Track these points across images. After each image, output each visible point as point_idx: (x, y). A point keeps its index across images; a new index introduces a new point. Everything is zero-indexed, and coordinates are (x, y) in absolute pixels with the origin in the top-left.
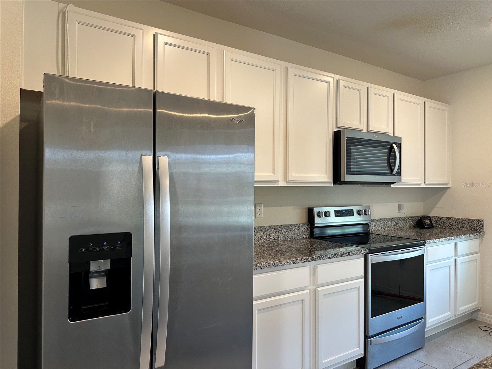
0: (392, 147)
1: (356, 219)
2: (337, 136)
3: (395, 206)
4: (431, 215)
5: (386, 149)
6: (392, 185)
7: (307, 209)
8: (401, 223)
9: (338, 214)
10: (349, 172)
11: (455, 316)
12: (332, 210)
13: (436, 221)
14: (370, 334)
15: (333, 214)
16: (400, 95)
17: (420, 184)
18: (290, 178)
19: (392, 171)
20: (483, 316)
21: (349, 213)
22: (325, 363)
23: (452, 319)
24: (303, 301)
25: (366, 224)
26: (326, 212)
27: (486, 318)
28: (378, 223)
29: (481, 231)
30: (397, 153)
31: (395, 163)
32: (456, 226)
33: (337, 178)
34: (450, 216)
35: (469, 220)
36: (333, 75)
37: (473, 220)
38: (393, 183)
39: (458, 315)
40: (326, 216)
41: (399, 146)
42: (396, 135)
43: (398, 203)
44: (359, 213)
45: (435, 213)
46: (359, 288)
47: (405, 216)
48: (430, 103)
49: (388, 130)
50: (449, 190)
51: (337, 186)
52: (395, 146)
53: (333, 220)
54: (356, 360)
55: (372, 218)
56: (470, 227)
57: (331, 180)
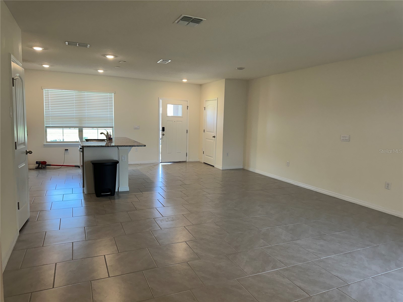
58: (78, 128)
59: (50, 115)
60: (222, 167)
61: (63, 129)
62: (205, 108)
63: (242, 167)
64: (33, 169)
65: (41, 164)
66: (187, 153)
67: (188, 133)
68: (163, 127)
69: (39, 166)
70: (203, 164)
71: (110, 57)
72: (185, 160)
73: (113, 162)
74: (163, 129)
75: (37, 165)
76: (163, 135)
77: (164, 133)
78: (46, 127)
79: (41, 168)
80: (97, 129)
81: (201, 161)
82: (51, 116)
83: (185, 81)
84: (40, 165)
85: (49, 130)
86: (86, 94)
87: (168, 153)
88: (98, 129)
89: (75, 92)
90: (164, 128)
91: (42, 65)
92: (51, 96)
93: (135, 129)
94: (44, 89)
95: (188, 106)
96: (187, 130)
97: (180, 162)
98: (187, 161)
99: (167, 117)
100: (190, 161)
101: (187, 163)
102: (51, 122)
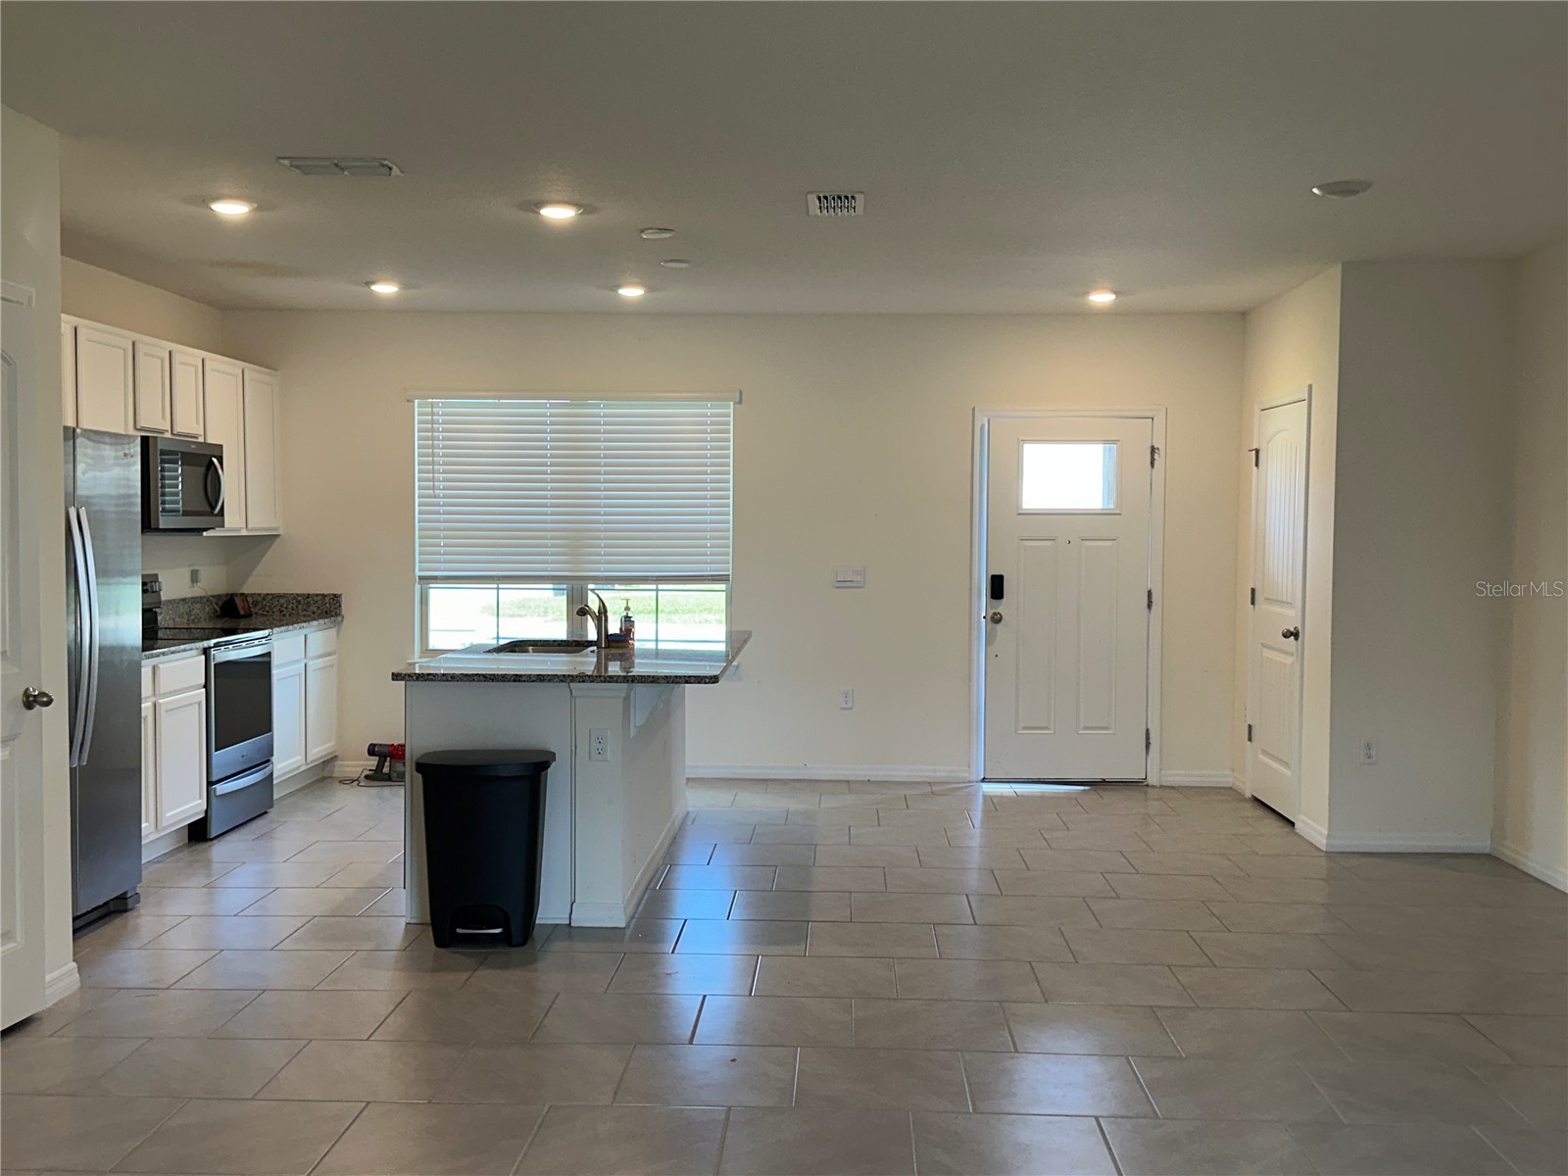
0: (211, 464)
2: (145, 445)
3: (185, 573)
4: (245, 590)
5: (202, 467)
6: (205, 534)
8: (197, 609)
10: (163, 511)
11: (307, 764)
13: (255, 603)
14: (213, 778)
16: (215, 361)
17: (239, 530)
19: (213, 507)
20: (344, 766)
22: (170, 817)
23: (302, 769)
24: (146, 719)
27: (348, 769)
29: (337, 615)
30: (221, 474)
31: (218, 492)
32: (293, 609)
33: (147, 522)
34: (281, 591)
35: (317, 595)
36: (128, 334)
37: (324, 596)
38: (206, 530)
39: (312, 762)
41: (221, 458)
42: (210, 441)
43: (191, 568)
45: (253, 586)
47: (203, 594)
48: (251, 371)
49: (198, 429)
50: (278, 541)
52: (215, 460)
54: (189, 825)
55: (161, 599)
56: (318, 608)
58: (565, 586)
59: (438, 521)
60: (1326, 832)
61: (498, 589)
62: (1257, 451)
63: (1481, 843)
64: (353, 781)
65: (388, 759)
66: (1147, 731)
67: (1153, 607)
68: (993, 577)
69: (380, 765)
70: (1249, 805)
71: (558, 214)
72: (1139, 775)
73: (527, 764)
74: (997, 587)
75: (373, 762)
76: (996, 619)
77: (1003, 607)
78: (421, 578)
79: (388, 778)
80: (654, 587)
81: (1239, 785)
82: (444, 526)
83: (1102, 298)
84: (385, 761)
85: (438, 595)
86: (602, 412)
87: (1024, 728)
88: (657, 590)
89: (552, 406)
90: (1001, 577)
91: (369, 284)
92: (444, 431)
93: (838, 587)
94: (416, 401)
95: (1156, 446)
96: (1150, 593)
97: (1104, 782)
98: (1152, 780)
99: (1019, 514)
100: (1163, 779)
101: (1150, 790)
102: (442, 558)
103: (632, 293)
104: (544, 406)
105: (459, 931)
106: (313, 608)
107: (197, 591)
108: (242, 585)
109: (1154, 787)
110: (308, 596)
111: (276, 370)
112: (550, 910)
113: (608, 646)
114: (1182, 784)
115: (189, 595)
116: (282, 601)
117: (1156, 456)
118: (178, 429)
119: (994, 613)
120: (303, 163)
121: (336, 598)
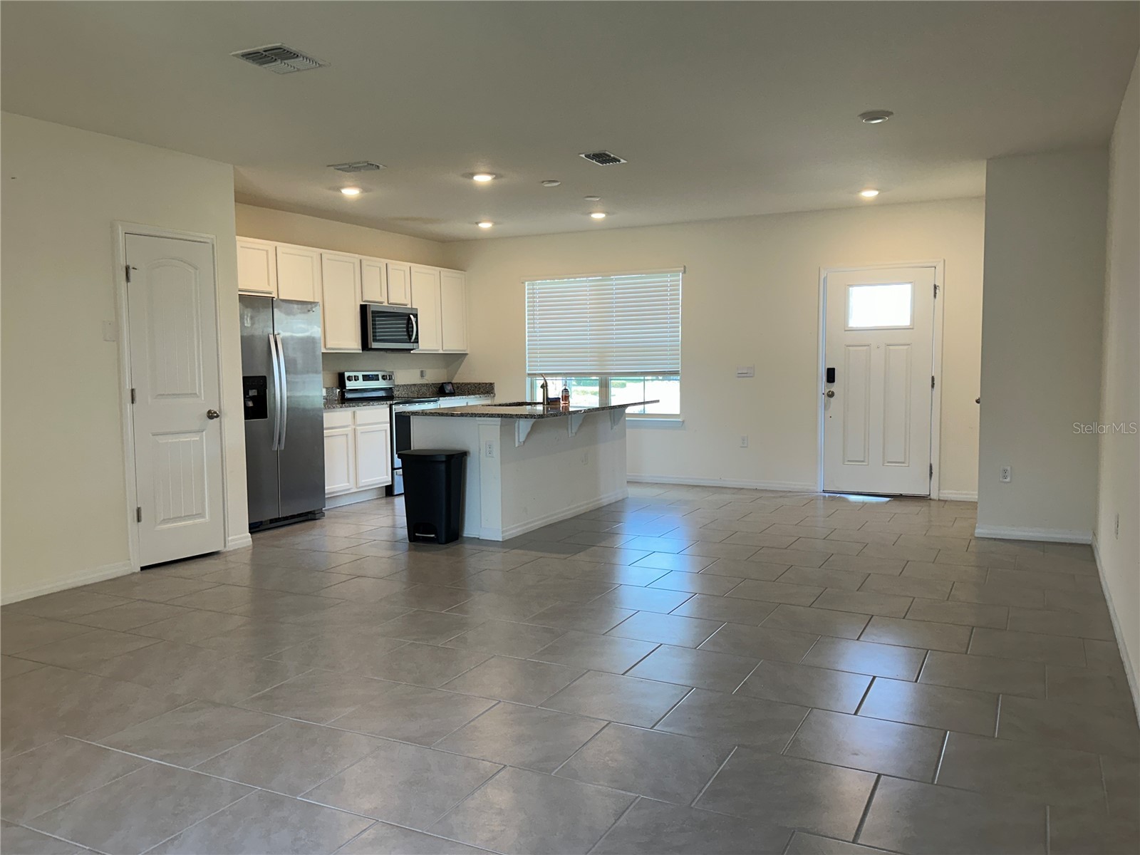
0: (410, 319)
1: (381, 384)
2: (364, 309)
3: (418, 372)
4: (453, 381)
5: (404, 319)
6: (412, 352)
7: (337, 376)
8: (424, 389)
9: (366, 378)
10: (375, 340)
12: (360, 375)
13: (458, 387)
14: (395, 467)
15: (361, 378)
16: (415, 267)
17: (438, 351)
18: (328, 346)
19: (410, 339)
21: (376, 378)
22: (364, 482)
24: (347, 435)
25: (391, 388)
26: (355, 376)
28: (401, 388)
29: (492, 393)
30: (414, 323)
31: (413, 331)
32: (473, 390)
33: (365, 346)
34: (468, 382)
35: (483, 383)
36: (357, 255)
37: (486, 384)
38: (412, 350)
40: (355, 380)
41: (416, 316)
42: (414, 307)
43: (420, 370)
44: (384, 378)
45: (456, 379)
46: (386, 431)
47: (428, 383)
48: (445, 271)
49: (406, 301)
50: (468, 356)
51: (365, 352)
52: (412, 316)
53: (361, 384)
54: (384, 488)
55: (396, 384)
56: (484, 390)
57: (360, 347)
58: (598, 378)
59: (536, 345)
66: (930, 465)
67: (935, 387)
68: (828, 369)
71: (483, 179)
72: (925, 492)
74: (831, 375)
76: (831, 395)
77: (834, 387)
78: (529, 374)
80: (642, 378)
82: (539, 347)
86: (614, 282)
87: (850, 461)
88: (644, 380)
89: (590, 281)
90: (833, 370)
91: (477, 223)
92: (540, 297)
93: (738, 377)
94: (527, 283)
95: (937, 285)
96: (933, 378)
97: (901, 496)
98: (933, 496)
99: (845, 331)
100: (941, 495)
101: (932, 503)
102: (539, 364)
103: (598, 216)
104: (586, 281)
105: (417, 534)
106: (482, 390)
107: (424, 381)
108: (453, 378)
109: (934, 500)
110: (480, 384)
111: (465, 271)
112: (470, 530)
113: (548, 404)
114: (952, 499)
115: (419, 383)
116: (469, 386)
117: (937, 291)
118: (391, 301)
119: (830, 391)
120: (343, 167)
121: (491, 384)
